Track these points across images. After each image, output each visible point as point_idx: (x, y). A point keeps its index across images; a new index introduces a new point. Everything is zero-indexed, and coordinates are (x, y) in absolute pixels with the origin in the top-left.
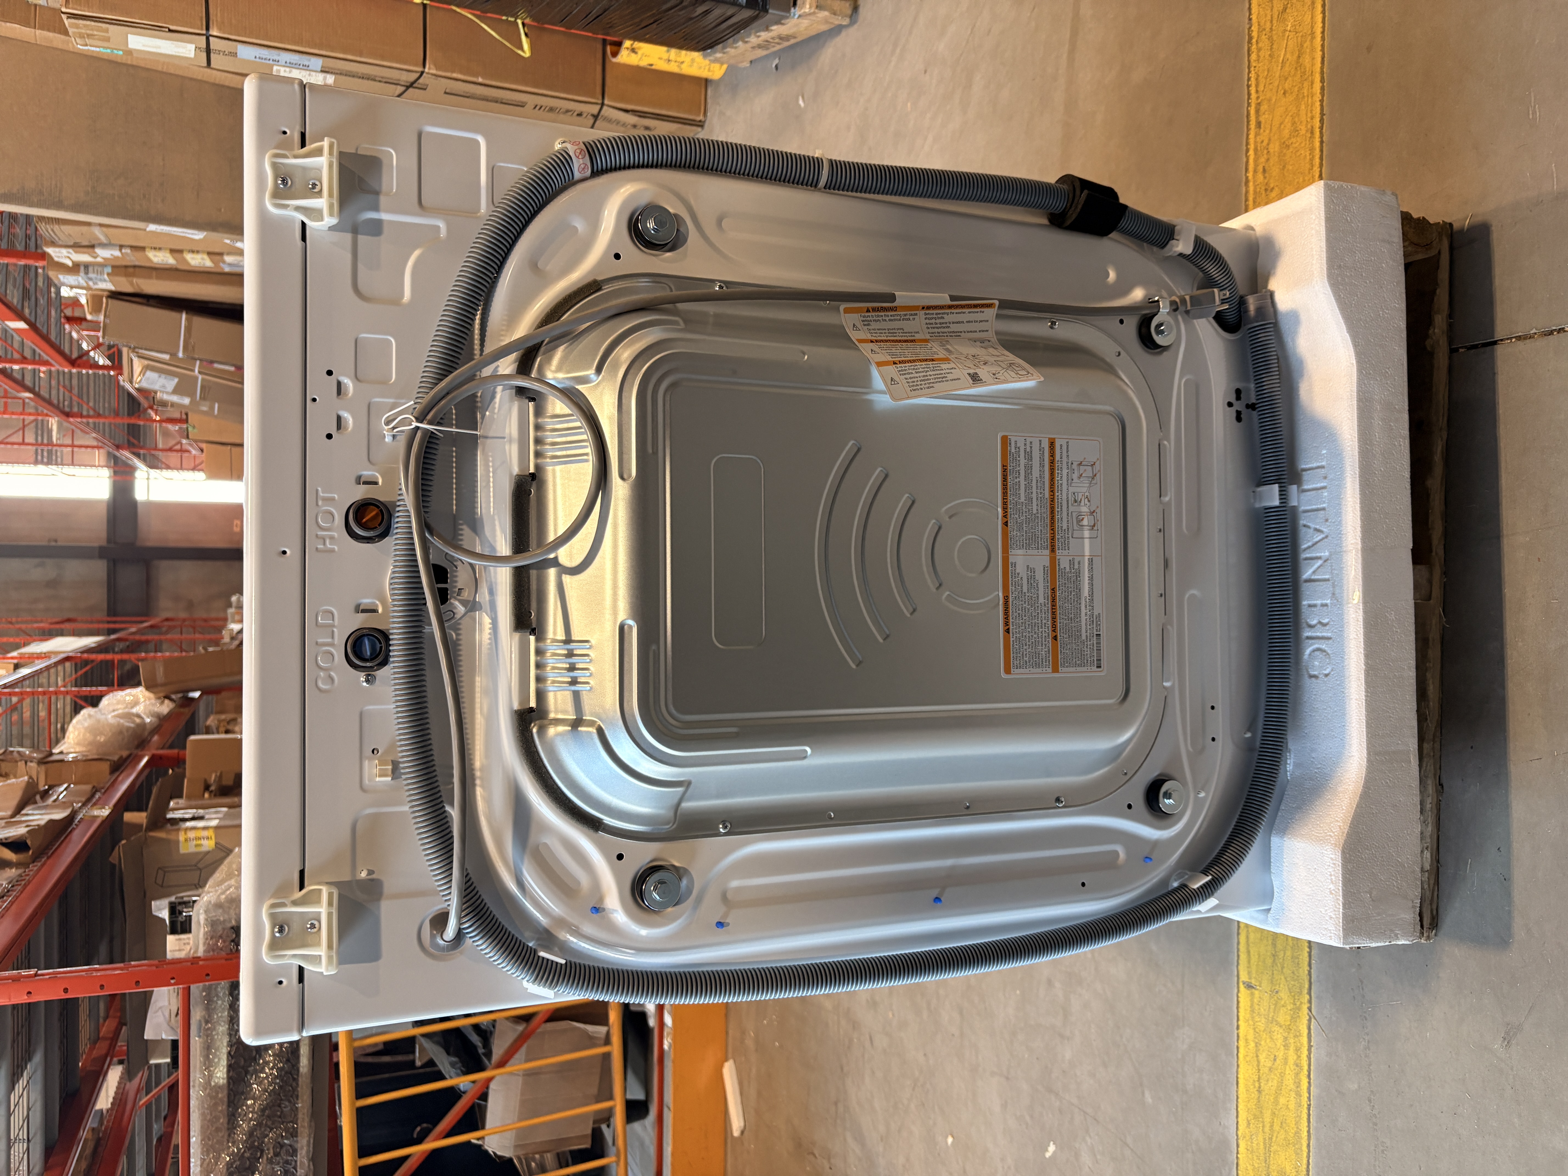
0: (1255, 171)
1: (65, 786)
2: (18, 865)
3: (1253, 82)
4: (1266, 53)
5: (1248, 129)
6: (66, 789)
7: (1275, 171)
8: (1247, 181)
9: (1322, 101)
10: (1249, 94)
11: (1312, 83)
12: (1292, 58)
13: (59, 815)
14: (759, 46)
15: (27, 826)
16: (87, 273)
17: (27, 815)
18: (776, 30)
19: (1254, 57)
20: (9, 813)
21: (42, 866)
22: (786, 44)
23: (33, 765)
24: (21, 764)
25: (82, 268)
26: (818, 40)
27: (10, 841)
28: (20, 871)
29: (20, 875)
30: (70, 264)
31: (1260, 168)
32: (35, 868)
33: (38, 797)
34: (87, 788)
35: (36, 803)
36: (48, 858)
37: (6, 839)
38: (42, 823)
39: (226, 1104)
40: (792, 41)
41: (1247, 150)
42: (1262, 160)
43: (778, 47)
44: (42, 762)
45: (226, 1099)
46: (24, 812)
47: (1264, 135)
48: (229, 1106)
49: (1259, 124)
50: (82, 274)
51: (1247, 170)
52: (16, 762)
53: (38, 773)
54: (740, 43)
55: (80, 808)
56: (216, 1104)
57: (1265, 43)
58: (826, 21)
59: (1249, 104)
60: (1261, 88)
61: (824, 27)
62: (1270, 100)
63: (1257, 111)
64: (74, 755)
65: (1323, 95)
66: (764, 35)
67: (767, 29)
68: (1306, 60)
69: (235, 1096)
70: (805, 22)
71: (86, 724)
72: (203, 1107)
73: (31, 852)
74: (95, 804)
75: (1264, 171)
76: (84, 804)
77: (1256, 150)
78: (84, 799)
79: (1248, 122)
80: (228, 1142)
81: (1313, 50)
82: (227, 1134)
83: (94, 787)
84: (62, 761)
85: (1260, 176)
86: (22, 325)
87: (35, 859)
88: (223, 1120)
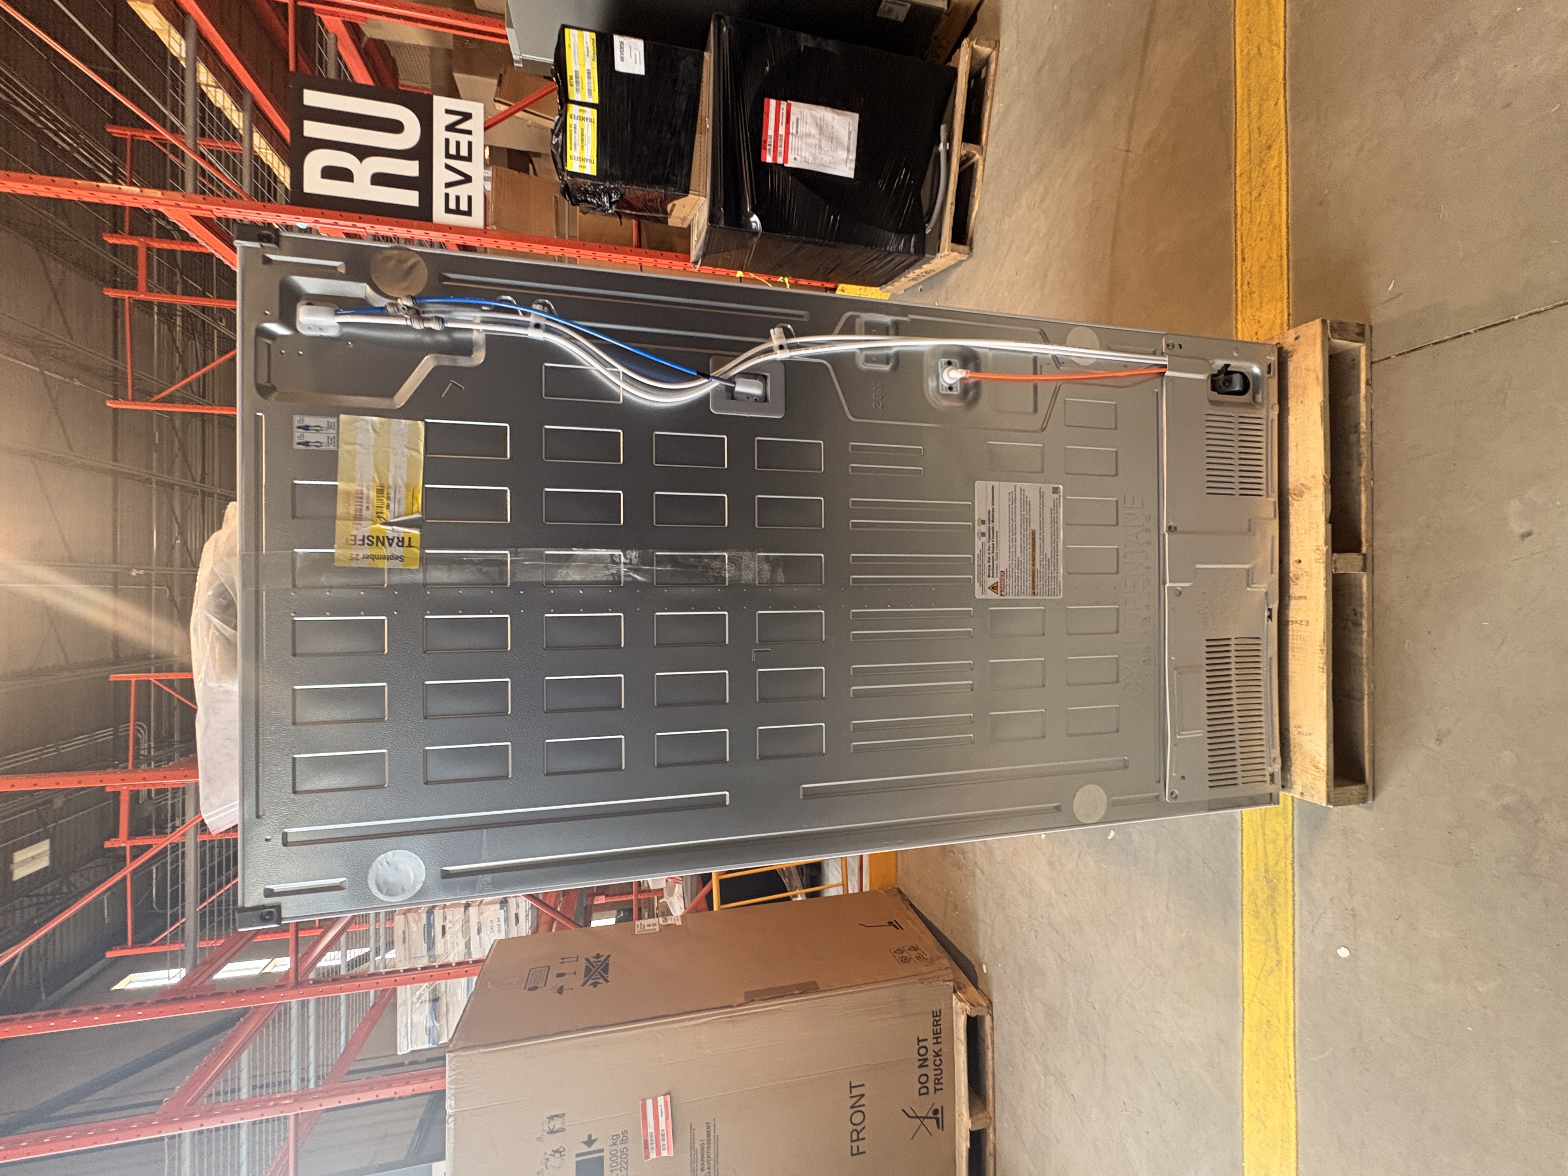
0: (1242, 285)
3: (1239, 237)
4: (1247, 221)
5: (1236, 263)
7: (1255, 282)
8: (1237, 291)
9: (1287, 239)
10: (1236, 244)
11: (1280, 230)
12: (1266, 220)
14: (913, 279)
18: (926, 267)
19: (1239, 224)
22: (928, 276)
26: (948, 270)
31: (1246, 282)
40: (932, 274)
41: (1236, 275)
42: (1247, 278)
43: (923, 279)
47: (1248, 264)
49: (1244, 259)
51: (1236, 285)
54: (903, 279)
57: (1246, 215)
58: (955, 259)
59: (1236, 250)
60: (1244, 240)
61: (953, 263)
62: (1251, 245)
63: (1242, 252)
65: (1288, 235)
66: (918, 271)
67: (920, 268)
68: (1276, 220)
70: (943, 260)
75: (1248, 283)
77: (1242, 273)
79: (1236, 260)
81: (1280, 212)
85: (1245, 287)
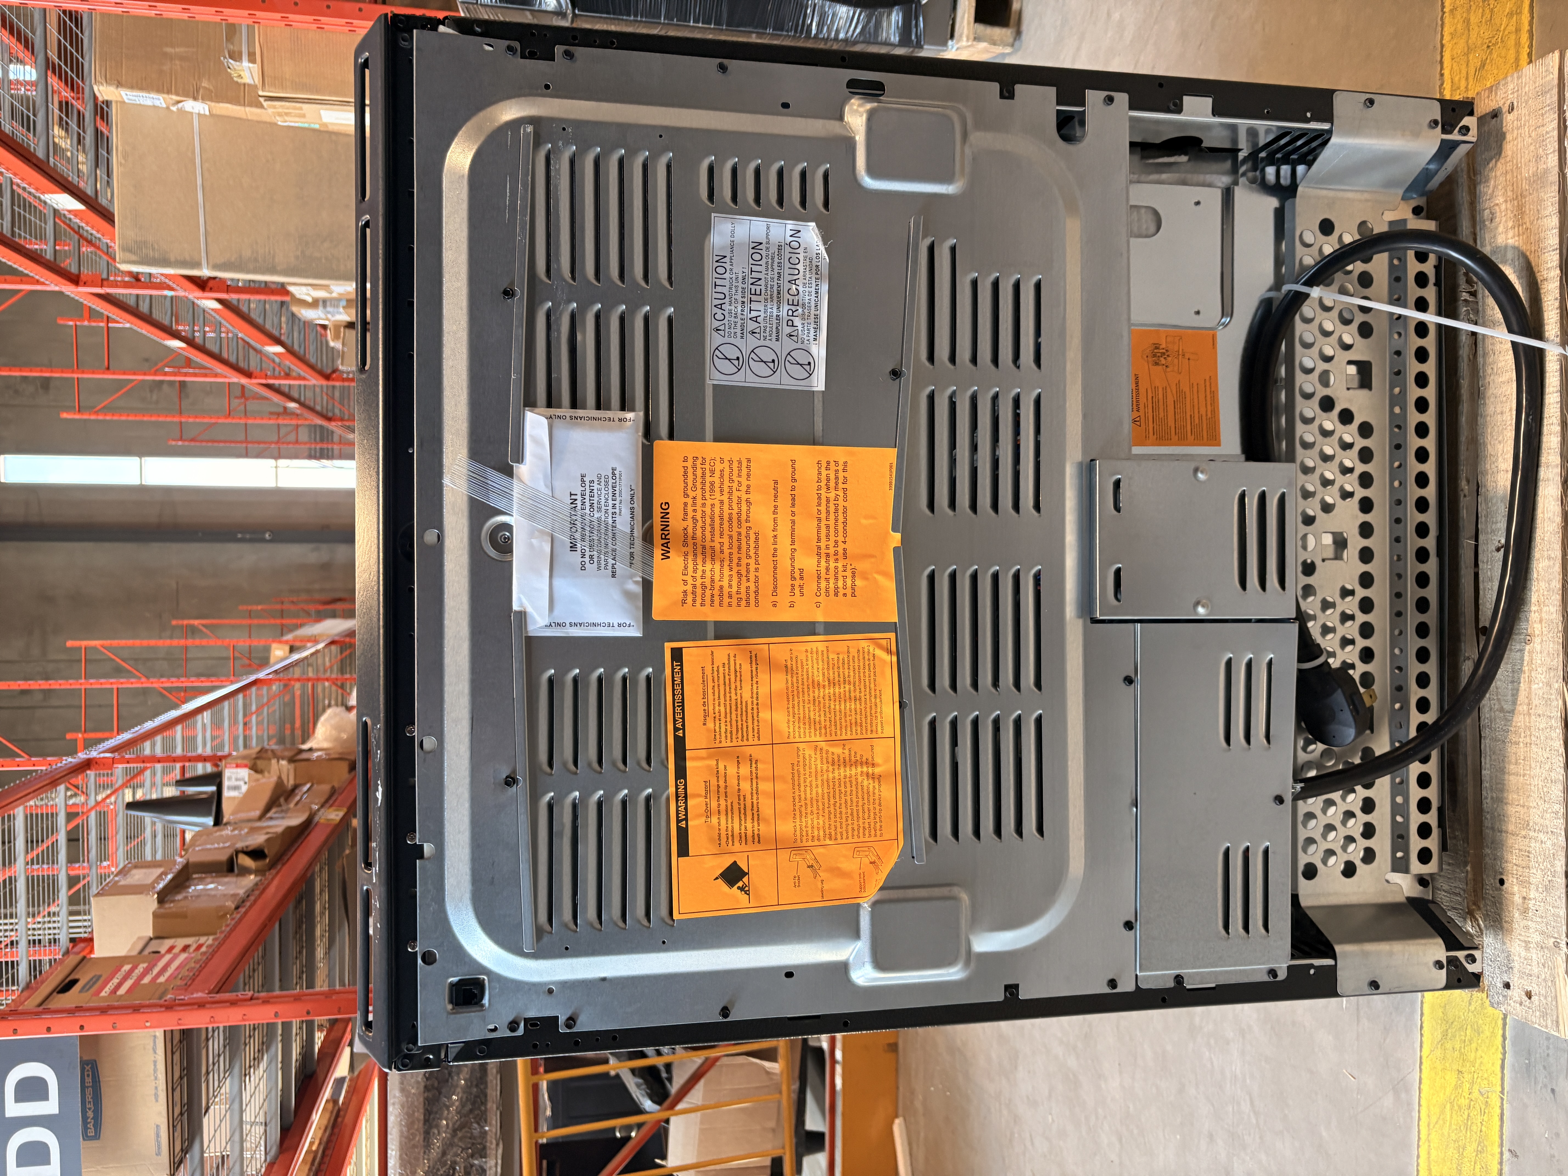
1: (308, 786)
2: (257, 872)
6: (309, 790)
13: (296, 821)
15: (267, 833)
16: (325, 306)
17: (271, 818)
20: (257, 813)
21: (277, 873)
23: (284, 763)
24: (274, 761)
25: (321, 303)
27: (250, 849)
28: (258, 878)
29: (256, 884)
30: (310, 300)
32: (270, 877)
33: (282, 800)
34: (326, 788)
35: (280, 805)
36: (284, 864)
37: (247, 847)
38: (280, 830)
39: (422, 1123)
44: (291, 760)
45: (422, 1117)
46: (269, 815)
48: (425, 1124)
50: (321, 308)
52: (270, 759)
53: (288, 770)
55: (318, 810)
56: (412, 1123)
64: (319, 753)
69: (430, 1114)
71: (333, 722)
72: (401, 1125)
73: (267, 860)
74: (331, 806)
76: (322, 806)
78: (323, 800)
80: (424, 1159)
82: (422, 1151)
83: (333, 787)
84: (308, 760)
86: (279, 349)
87: (272, 866)
88: (419, 1138)
